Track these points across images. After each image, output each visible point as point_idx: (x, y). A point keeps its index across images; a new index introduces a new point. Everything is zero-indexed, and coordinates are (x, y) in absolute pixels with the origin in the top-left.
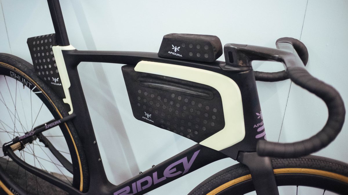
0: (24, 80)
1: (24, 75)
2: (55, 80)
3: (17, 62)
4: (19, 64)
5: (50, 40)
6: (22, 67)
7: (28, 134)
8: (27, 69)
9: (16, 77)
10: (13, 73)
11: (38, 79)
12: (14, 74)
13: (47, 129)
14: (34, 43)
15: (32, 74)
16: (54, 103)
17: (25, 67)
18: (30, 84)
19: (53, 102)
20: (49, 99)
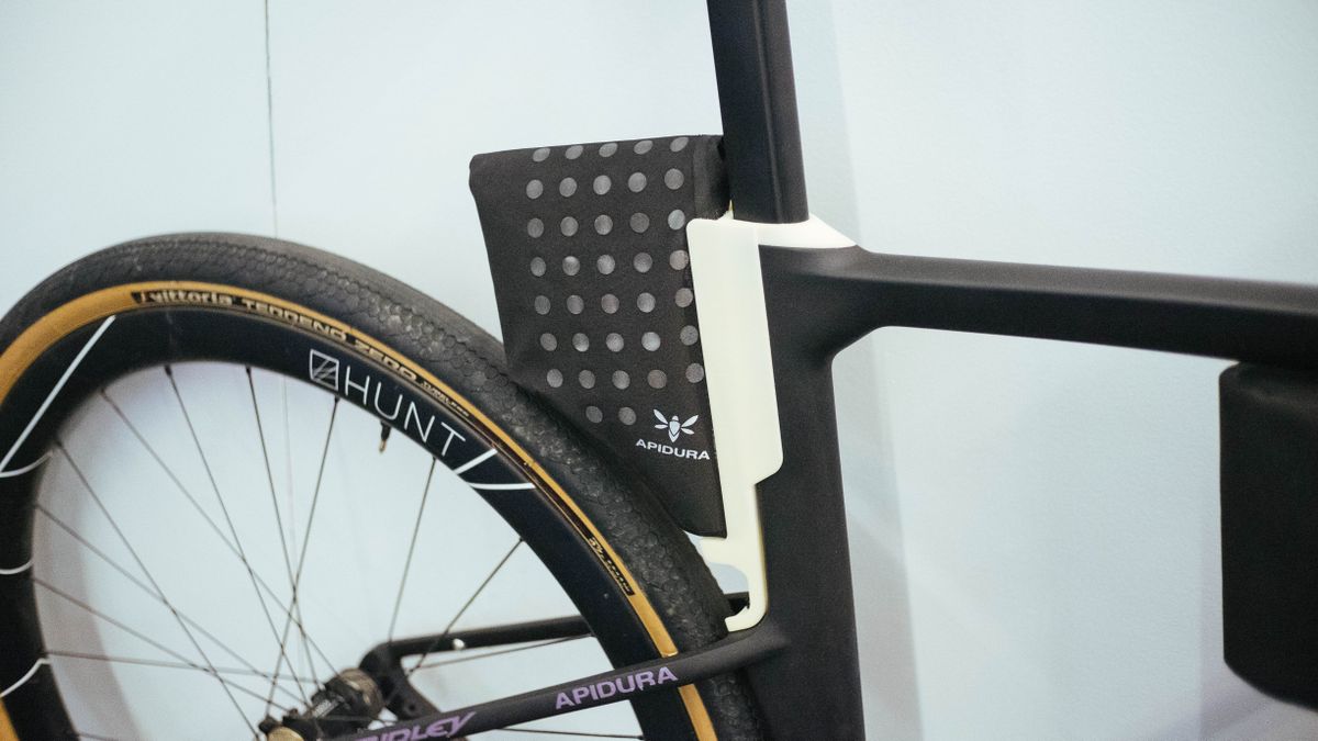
0: (413, 405)
1: (420, 379)
2: (675, 426)
3: (375, 299)
4: (387, 308)
5: (674, 179)
6: (409, 328)
7: (416, 729)
8: (444, 342)
9: (348, 382)
10: (329, 359)
11: (518, 410)
12: (337, 369)
13: (566, 709)
14: (534, 189)
15: (479, 378)
16: (627, 561)
17: (429, 329)
18: (453, 432)
19: (619, 552)
20: (589, 535)
